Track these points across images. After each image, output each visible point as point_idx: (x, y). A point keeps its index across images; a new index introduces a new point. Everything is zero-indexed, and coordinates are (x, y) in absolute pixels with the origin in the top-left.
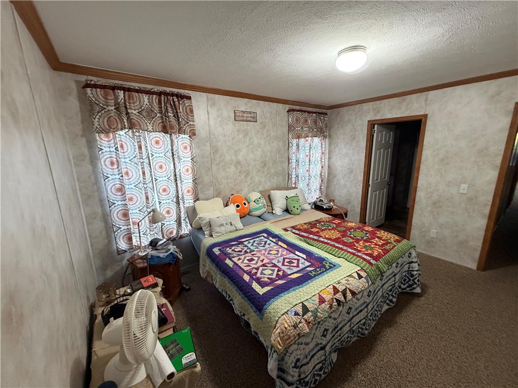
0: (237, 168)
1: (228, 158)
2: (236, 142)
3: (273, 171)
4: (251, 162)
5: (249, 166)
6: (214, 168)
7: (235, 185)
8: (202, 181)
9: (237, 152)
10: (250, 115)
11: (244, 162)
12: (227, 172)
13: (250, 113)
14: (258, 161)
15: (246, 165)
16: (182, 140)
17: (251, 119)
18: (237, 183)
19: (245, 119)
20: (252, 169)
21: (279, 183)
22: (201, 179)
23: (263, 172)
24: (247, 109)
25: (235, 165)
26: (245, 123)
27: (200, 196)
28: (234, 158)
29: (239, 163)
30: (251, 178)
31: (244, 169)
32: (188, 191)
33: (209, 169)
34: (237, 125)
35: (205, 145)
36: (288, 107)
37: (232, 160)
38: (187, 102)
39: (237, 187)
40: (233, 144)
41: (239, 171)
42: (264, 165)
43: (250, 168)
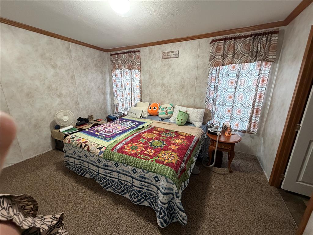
0: (162, 88)
1: (157, 81)
2: (163, 72)
3: (190, 93)
4: (172, 85)
5: (170, 87)
6: (150, 87)
7: (160, 98)
8: (144, 93)
9: (163, 78)
10: (173, 54)
11: (167, 85)
12: (156, 90)
13: (173, 52)
14: (177, 84)
15: (169, 86)
16: (136, 72)
17: (174, 56)
18: (162, 97)
19: (169, 56)
20: (173, 89)
21: (195, 103)
22: (143, 92)
23: (181, 92)
24: (172, 50)
25: (161, 86)
26: (169, 59)
27: (143, 100)
28: (161, 82)
29: (163, 85)
30: (172, 96)
31: (167, 89)
32: (138, 96)
33: (147, 87)
34: (164, 62)
35: (146, 74)
36: (211, 39)
37: (159, 83)
38: (137, 54)
39: (161, 99)
40: (161, 73)
41: (163, 90)
42: (183, 87)
43: (171, 89)
